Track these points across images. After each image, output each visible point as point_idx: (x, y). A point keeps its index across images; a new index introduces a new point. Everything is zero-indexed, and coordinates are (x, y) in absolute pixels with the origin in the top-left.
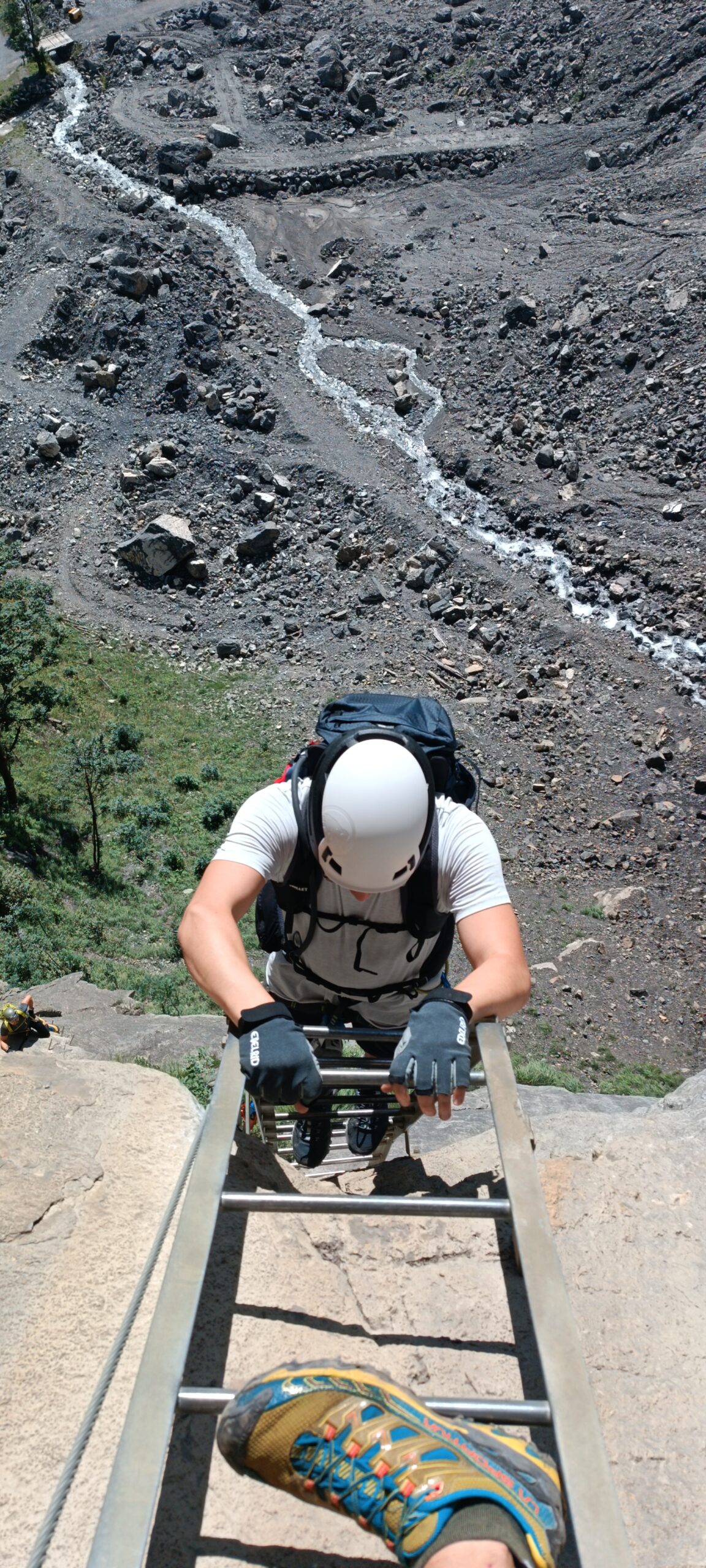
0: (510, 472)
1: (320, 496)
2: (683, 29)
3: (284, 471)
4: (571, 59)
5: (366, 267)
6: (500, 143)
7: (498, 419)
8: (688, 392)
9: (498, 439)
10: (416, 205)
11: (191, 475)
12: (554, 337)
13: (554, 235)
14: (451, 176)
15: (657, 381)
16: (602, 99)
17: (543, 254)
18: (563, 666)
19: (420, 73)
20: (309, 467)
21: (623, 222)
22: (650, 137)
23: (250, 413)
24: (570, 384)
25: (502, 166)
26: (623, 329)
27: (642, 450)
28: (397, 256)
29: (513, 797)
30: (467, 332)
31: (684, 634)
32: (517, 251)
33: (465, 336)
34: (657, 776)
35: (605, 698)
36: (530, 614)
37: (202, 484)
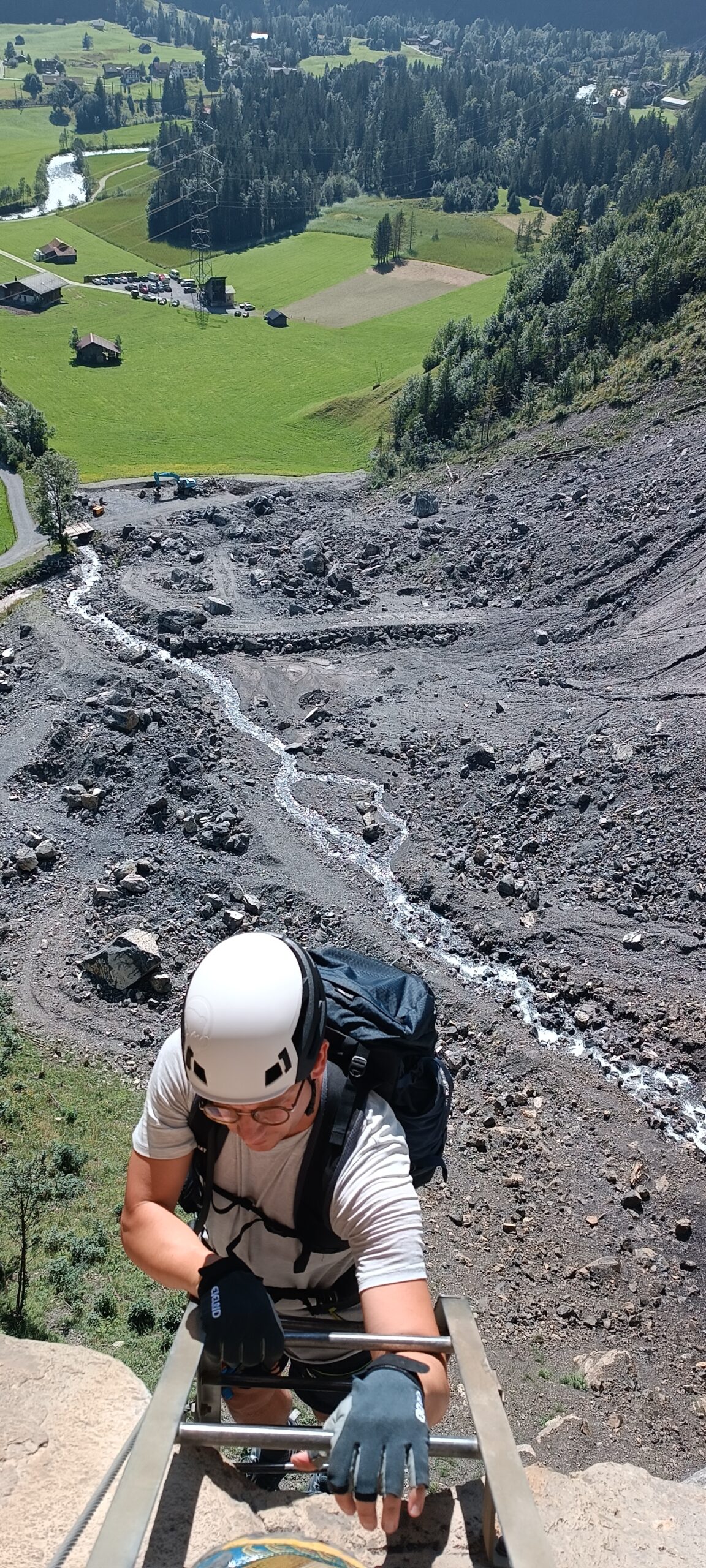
0: (473, 897)
1: (288, 915)
2: (614, 541)
3: (253, 891)
4: (520, 560)
5: (340, 714)
6: (460, 620)
7: (460, 849)
8: (640, 832)
9: (461, 867)
10: (386, 666)
11: (163, 892)
12: (512, 778)
13: (509, 695)
14: (417, 644)
15: (610, 820)
16: (546, 591)
17: (500, 709)
18: (530, 1094)
19: (391, 565)
20: (279, 888)
21: (571, 687)
22: (591, 621)
23: (226, 835)
24: (528, 820)
25: (462, 638)
26: (575, 774)
27: (598, 883)
28: (368, 706)
29: (482, 1237)
30: (431, 771)
31: (652, 1064)
32: (476, 706)
33: (429, 775)
34: (635, 1218)
35: (575, 1129)
36: (496, 1038)
37: (173, 900)
